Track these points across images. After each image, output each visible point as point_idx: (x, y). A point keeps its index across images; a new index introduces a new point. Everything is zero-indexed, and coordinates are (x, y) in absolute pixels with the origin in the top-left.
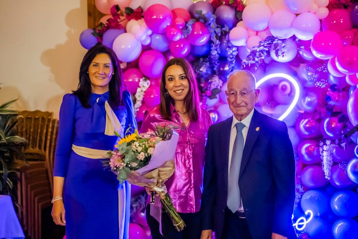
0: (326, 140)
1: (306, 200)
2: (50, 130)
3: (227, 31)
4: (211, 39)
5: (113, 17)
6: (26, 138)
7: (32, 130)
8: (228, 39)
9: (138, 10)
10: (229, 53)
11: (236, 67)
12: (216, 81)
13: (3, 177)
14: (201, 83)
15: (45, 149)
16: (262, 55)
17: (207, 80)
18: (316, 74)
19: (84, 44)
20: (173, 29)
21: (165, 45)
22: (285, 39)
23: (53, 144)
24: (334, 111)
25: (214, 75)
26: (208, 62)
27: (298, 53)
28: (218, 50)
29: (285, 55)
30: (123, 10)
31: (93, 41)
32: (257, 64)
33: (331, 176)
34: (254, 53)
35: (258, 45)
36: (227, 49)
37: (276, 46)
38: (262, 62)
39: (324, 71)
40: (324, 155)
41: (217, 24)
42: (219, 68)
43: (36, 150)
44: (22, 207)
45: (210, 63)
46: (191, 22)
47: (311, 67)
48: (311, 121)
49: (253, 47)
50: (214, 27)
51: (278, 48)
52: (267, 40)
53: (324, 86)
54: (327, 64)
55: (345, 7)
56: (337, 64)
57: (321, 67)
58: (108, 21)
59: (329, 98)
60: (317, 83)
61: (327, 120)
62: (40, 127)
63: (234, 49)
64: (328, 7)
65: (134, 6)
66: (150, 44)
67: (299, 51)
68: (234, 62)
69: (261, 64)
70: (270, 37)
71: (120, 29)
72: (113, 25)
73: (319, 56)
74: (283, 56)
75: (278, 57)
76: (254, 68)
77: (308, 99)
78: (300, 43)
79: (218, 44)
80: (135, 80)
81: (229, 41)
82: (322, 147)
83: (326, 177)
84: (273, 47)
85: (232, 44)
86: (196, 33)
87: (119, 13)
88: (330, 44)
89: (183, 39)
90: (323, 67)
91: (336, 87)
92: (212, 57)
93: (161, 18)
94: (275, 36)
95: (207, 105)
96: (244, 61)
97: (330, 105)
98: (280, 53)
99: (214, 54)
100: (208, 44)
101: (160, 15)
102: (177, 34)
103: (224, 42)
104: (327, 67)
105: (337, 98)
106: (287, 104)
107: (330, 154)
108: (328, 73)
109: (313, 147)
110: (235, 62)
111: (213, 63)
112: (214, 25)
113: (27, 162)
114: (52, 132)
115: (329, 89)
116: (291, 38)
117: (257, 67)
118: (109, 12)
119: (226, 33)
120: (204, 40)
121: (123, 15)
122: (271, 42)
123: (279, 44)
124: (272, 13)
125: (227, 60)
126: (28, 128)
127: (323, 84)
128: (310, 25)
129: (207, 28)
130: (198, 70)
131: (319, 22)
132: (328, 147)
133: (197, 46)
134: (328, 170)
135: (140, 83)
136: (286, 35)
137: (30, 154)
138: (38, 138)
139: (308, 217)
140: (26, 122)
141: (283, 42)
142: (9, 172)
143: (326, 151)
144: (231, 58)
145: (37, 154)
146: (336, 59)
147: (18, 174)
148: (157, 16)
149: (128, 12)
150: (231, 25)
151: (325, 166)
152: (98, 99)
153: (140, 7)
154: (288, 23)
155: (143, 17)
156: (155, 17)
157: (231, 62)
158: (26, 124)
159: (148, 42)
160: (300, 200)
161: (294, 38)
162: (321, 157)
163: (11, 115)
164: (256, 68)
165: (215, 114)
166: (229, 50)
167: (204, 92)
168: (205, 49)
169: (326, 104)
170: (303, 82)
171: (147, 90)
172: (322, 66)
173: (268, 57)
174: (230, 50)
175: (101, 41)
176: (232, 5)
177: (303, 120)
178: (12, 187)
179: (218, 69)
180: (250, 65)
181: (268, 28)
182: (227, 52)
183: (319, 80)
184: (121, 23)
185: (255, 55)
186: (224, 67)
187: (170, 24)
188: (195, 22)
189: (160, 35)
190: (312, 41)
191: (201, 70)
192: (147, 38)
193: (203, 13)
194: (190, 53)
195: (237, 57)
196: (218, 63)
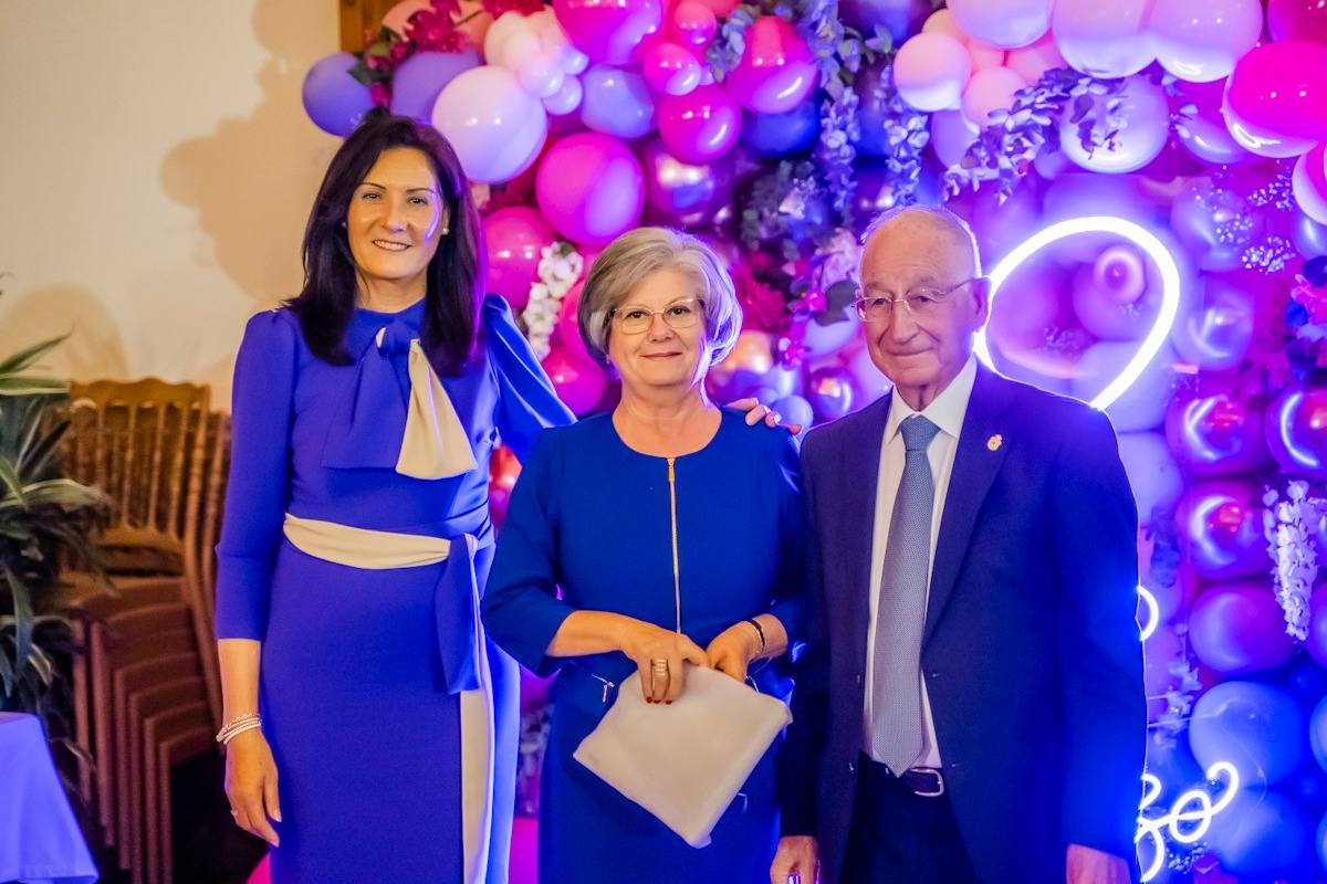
0: (1290, 482)
1: (1211, 721)
2: (198, 454)
3: (887, 50)
4: (822, 85)
5: (433, 4)
6: (108, 490)
7: (130, 455)
8: (891, 81)
10: (894, 141)
11: (921, 195)
12: (842, 253)
13: (17, 641)
14: (785, 261)
15: (181, 532)
16: (1026, 143)
17: (807, 248)
18: (1244, 215)
19: (320, 115)
20: (669, 48)
21: (641, 113)
22: (1120, 80)
23: (211, 510)
24: (1320, 363)
25: (838, 230)
26: (811, 179)
27: (1173, 135)
28: (850, 127)
29: (1121, 145)
31: (356, 102)
32: (1006, 180)
33: (1311, 626)
34: (992, 138)
35: (1009, 105)
36: (888, 123)
37: (1083, 105)
38: (1024, 174)
39: (1279, 205)
40: (1280, 542)
41: (845, 24)
42: (854, 201)
43: (149, 533)
44: (91, 757)
45: (822, 183)
46: (740, 18)
47: (1224, 189)
48: (1230, 406)
49: (990, 115)
50: (832, 36)
51: (1091, 115)
52: (1046, 83)
53: (1278, 265)
54: (1290, 175)
57: (1267, 189)
58: (412, 19)
59: (1300, 313)
60: (1251, 254)
61: (1293, 401)
62: (159, 442)
63: (915, 123)
66: (580, 109)
67: (1177, 127)
68: (914, 175)
69: (1024, 180)
70: (1056, 70)
71: (459, 51)
72: (431, 37)
73: (1255, 143)
74: (1111, 147)
75: (1091, 152)
76: (996, 195)
77: (1214, 319)
78: (1180, 94)
79: (849, 105)
80: (523, 252)
81: (892, 92)
82: (1272, 508)
83: (1291, 630)
84: (1070, 110)
85: (907, 104)
86: (758, 62)
88: (1303, 94)
89: (712, 85)
90: (1275, 188)
91: (1324, 269)
92: (827, 156)
93: (622, 3)
94: (1077, 67)
95: (808, 349)
96: (955, 168)
97: (1302, 340)
98: (1097, 134)
99: (833, 143)
100: (811, 105)
102: (684, 67)
103: (872, 97)
104: (1291, 189)
106: (1127, 338)
107: (1305, 536)
108: (1295, 214)
109: (1236, 510)
110: (919, 175)
111: (829, 182)
112: (833, 28)
113: (109, 583)
114: (207, 464)
115: (1299, 277)
116: (1142, 73)
117: (1005, 192)
119: (884, 60)
120: (792, 89)
122: (1063, 91)
123: (1095, 99)
125: (885, 166)
126: (116, 449)
127: (1275, 257)
128: (1219, 20)
129: (805, 39)
130: (772, 211)
131: (1256, 11)
132: (1296, 509)
133: (772, 116)
134: (1297, 601)
135: (543, 265)
136: (1124, 63)
137: (127, 549)
138: (155, 488)
139: (1218, 788)
140: (107, 424)
141: (1110, 92)
142: (38, 619)
143: (1287, 524)
145: (153, 550)
147: (77, 627)
150: (901, 27)
151: (1286, 584)
152: (383, 331)
154: (1132, 15)
155: (550, 3)
157: (904, 176)
158: (108, 430)
159: (570, 102)
160: (1188, 722)
161: (1154, 72)
162: (1270, 549)
163: (42, 399)
164: (1003, 198)
165: (840, 383)
166: (893, 126)
167: (798, 297)
168: (797, 128)
169: (1290, 337)
170: (1192, 252)
171: (570, 291)
172: (1271, 186)
173: (1051, 151)
174: (898, 129)
175: (385, 102)
177: (1195, 403)
178: (51, 678)
179: (849, 206)
180: (976, 187)
181: (1048, 38)
182: (884, 134)
183: (1257, 240)
184: (466, 28)
185: (999, 145)
186: (874, 197)
187: (657, 30)
188: (755, 18)
189: (619, 74)
190: (1228, 84)
191: (783, 208)
192: (564, 85)
194: (741, 143)
195: (928, 155)
196: (850, 181)
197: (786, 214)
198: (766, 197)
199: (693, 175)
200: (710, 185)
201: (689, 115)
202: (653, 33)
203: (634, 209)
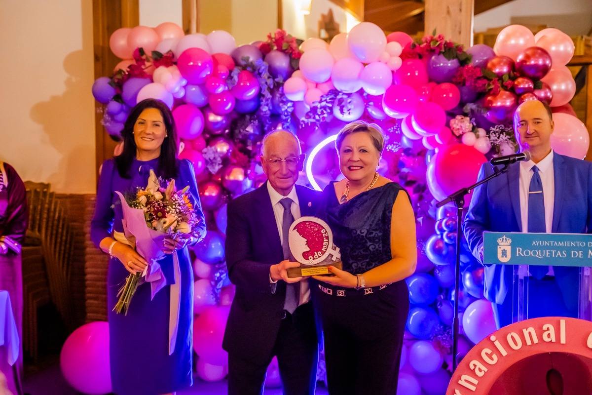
2: (46, 206)
3: (281, 82)
4: (262, 92)
5: (136, 62)
8: (282, 91)
9: (168, 55)
10: (283, 110)
11: (291, 127)
14: (248, 146)
15: (40, 231)
16: (325, 112)
17: (255, 142)
18: (387, 135)
20: (215, 79)
21: (203, 99)
22: (351, 94)
24: (408, 179)
26: (257, 121)
27: (366, 111)
28: (269, 105)
29: (352, 113)
30: (149, 53)
32: (317, 123)
34: (314, 110)
35: (319, 99)
36: (281, 104)
37: (341, 101)
38: (323, 121)
39: (397, 132)
41: (269, 74)
45: (259, 122)
49: (313, 103)
50: (266, 77)
51: (343, 104)
52: (330, 94)
53: (397, 150)
54: (401, 124)
55: (420, 57)
56: (414, 124)
58: (130, 67)
59: (402, 165)
63: (290, 104)
64: (401, 56)
65: (164, 50)
66: (185, 96)
67: (368, 108)
68: (289, 120)
69: (322, 123)
70: (332, 90)
71: (145, 78)
72: (136, 73)
73: (391, 113)
74: (349, 113)
75: (343, 115)
76: (315, 127)
78: (369, 99)
79: (269, 98)
81: (283, 95)
84: (336, 102)
85: (287, 98)
86: (242, 84)
87: (144, 57)
88: (405, 100)
89: (227, 91)
90: (396, 127)
91: (410, 152)
92: (262, 114)
93: (200, 64)
94: (339, 89)
95: (256, 173)
96: (302, 119)
97: (403, 172)
98: (345, 110)
99: (264, 110)
100: (257, 98)
101: (198, 62)
102: (219, 84)
103: (276, 96)
104: (400, 127)
105: (412, 165)
108: (402, 134)
110: (291, 120)
111: (263, 122)
112: (266, 75)
115: (403, 154)
116: (357, 92)
117: (318, 127)
118: (130, 55)
119: (278, 86)
120: (252, 93)
121: (148, 61)
122: (334, 96)
123: (345, 100)
124: (335, 62)
125: (280, 117)
127: (396, 148)
128: (381, 77)
129: (256, 77)
130: (243, 130)
131: (390, 74)
133: (245, 101)
136: (353, 88)
141: (348, 97)
145: (29, 238)
146: (413, 118)
148: (194, 62)
149: (155, 56)
150: (285, 75)
152: (141, 167)
153: (170, 51)
154: (356, 75)
155: (175, 63)
156: (192, 63)
157: (286, 121)
159: (182, 94)
161: (361, 91)
166: (283, 105)
167: (253, 157)
168: (252, 104)
169: (399, 172)
172: (394, 127)
173: (331, 114)
175: (120, 93)
176: (286, 51)
180: (309, 124)
181: (330, 80)
182: (280, 108)
183: (391, 142)
184: (146, 71)
185: (316, 112)
186: (275, 126)
187: (211, 72)
188: (241, 71)
189: (197, 87)
190: (384, 96)
191: (247, 129)
192: (180, 89)
193: (251, 59)
194: (234, 109)
195: (293, 115)
196: (269, 121)
197: (248, 131)
198: (241, 126)
199: (219, 119)
200: (224, 122)
201: (219, 100)
202: (209, 75)
203: (201, 128)
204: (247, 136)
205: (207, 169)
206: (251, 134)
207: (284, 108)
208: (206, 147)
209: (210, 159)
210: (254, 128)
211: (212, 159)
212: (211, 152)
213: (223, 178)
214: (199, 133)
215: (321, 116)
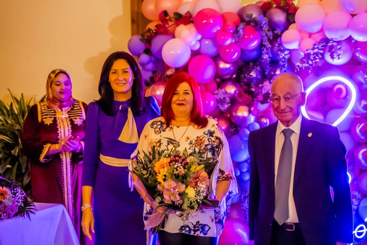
1: (365, 206)
3: (279, 34)
4: (263, 43)
5: (162, 22)
8: (280, 42)
9: (187, 15)
10: (281, 57)
11: (288, 71)
12: (266, 86)
14: (252, 87)
16: (317, 57)
17: (257, 84)
19: (132, 50)
20: (224, 33)
21: (215, 50)
22: (341, 41)
25: (265, 80)
26: (259, 67)
27: (354, 55)
28: (269, 53)
29: (341, 58)
30: (171, 15)
32: (311, 67)
34: (307, 56)
35: (312, 47)
36: (279, 53)
37: (331, 48)
38: (316, 65)
41: (269, 27)
42: (269, 73)
45: (261, 68)
46: (242, 26)
49: (307, 50)
50: (266, 30)
51: (333, 50)
52: (321, 42)
58: (156, 26)
63: (286, 52)
65: (183, 11)
66: (200, 49)
67: (356, 53)
69: (315, 67)
70: (324, 39)
71: (168, 35)
72: (161, 31)
74: (339, 58)
75: (333, 59)
76: (308, 71)
77: (364, 103)
78: (356, 45)
79: (269, 48)
81: (281, 44)
84: (327, 49)
85: (285, 47)
86: (246, 37)
87: (167, 18)
89: (234, 42)
92: (263, 61)
93: (212, 22)
94: (329, 38)
95: (259, 110)
96: (298, 64)
98: (335, 55)
99: (265, 58)
100: (259, 48)
101: (211, 20)
102: (227, 38)
103: (275, 46)
106: (342, 107)
110: (287, 66)
111: (264, 68)
112: (266, 28)
116: (346, 40)
117: (311, 70)
118: (157, 17)
119: (277, 37)
120: (255, 44)
121: (171, 21)
122: (325, 44)
123: (334, 46)
124: (326, 15)
125: (278, 64)
130: (248, 75)
133: (249, 51)
136: (342, 37)
141: (338, 45)
144: (283, 62)
148: (207, 20)
149: (176, 17)
150: (282, 28)
152: (121, 106)
153: (188, 12)
154: (345, 24)
155: (192, 22)
156: (205, 21)
157: (284, 66)
159: (198, 47)
160: (358, 207)
161: (350, 38)
164: (310, 72)
165: (266, 119)
166: (280, 53)
168: (255, 53)
170: (359, 85)
173: (322, 59)
174: (282, 54)
175: (149, 48)
176: (284, 8)
177: (359, 125)
180: (304, 68)
181: (322, 31)
182: (278, 55)
184: (169, 28)
185: (309, 58)
186: (275, 71)
187: (220, 27)
188: (245, 26)
189: (209, 40)
191: (251, 74)
192: (196, 43)
193: (254, 16)
194: (240, 58)
195: (290, 61)
196: (269, 67)
197: (251, 76)
198: (246, 72)
199: (228, 66)
200: (232, 68)
201: (228, 50)
202: (219, 30)
203: (213, 74)
204: (251, 79)
205: (218, 107)
206: (254, 78)
207: (282, 55)
208: (218, 89)
209: (220, 98)
210: (256, 73)
211: (222, 99)
212: (221, 93)
213: (231, 114)
214: (211, 78)
215: (314, 61)
